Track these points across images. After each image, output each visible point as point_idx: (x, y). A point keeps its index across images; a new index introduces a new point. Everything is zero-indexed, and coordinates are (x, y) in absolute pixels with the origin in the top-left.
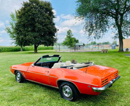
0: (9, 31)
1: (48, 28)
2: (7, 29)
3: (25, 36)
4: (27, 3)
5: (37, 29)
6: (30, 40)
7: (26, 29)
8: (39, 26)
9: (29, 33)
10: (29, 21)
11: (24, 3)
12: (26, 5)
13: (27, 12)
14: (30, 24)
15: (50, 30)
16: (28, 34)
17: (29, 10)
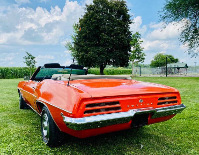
0: (70, 47)
1: (119, 39)
2: (68, 45)
3: (87, 52)
4: (91, 6)
5: (102, 42)
6: (93, 57)
7: (87, 42)
8: (106, 37)
10: (92, 31)
11: (87, 6)
12: (89, 9)
13: (90, 20)
14: (94, 36)
15: (122, 42)
16: (90, 50)
17: (93, 15)
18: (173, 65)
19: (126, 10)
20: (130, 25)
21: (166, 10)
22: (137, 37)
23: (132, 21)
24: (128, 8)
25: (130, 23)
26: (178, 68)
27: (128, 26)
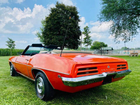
0: (39, 36)
1: (72, 31)
2: (38, 34)
3: (51, 39)
4: (54, 9)
5: (61, 33)
6: (55, 43)
7: (52, 32)
8: (64, 29)
9: (54, 36)
10: (54, 25)
11: (51, 9)
12: (53, 10)
13: (53, 17)
14: (56, 28)
15: (74, 33)
16: (53, 38)
17: (55, 15)
18: (105, 48)
19: (77, 13)
20: (79, 23)
21: (101, 14)
22: (87, 29)
23: (80, 20)
24: (78, 12)
25: (79, 21)
26: (108, 50)
27: (78, 23)
